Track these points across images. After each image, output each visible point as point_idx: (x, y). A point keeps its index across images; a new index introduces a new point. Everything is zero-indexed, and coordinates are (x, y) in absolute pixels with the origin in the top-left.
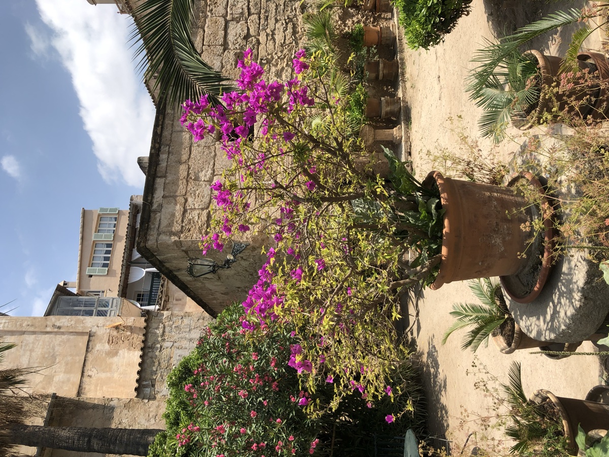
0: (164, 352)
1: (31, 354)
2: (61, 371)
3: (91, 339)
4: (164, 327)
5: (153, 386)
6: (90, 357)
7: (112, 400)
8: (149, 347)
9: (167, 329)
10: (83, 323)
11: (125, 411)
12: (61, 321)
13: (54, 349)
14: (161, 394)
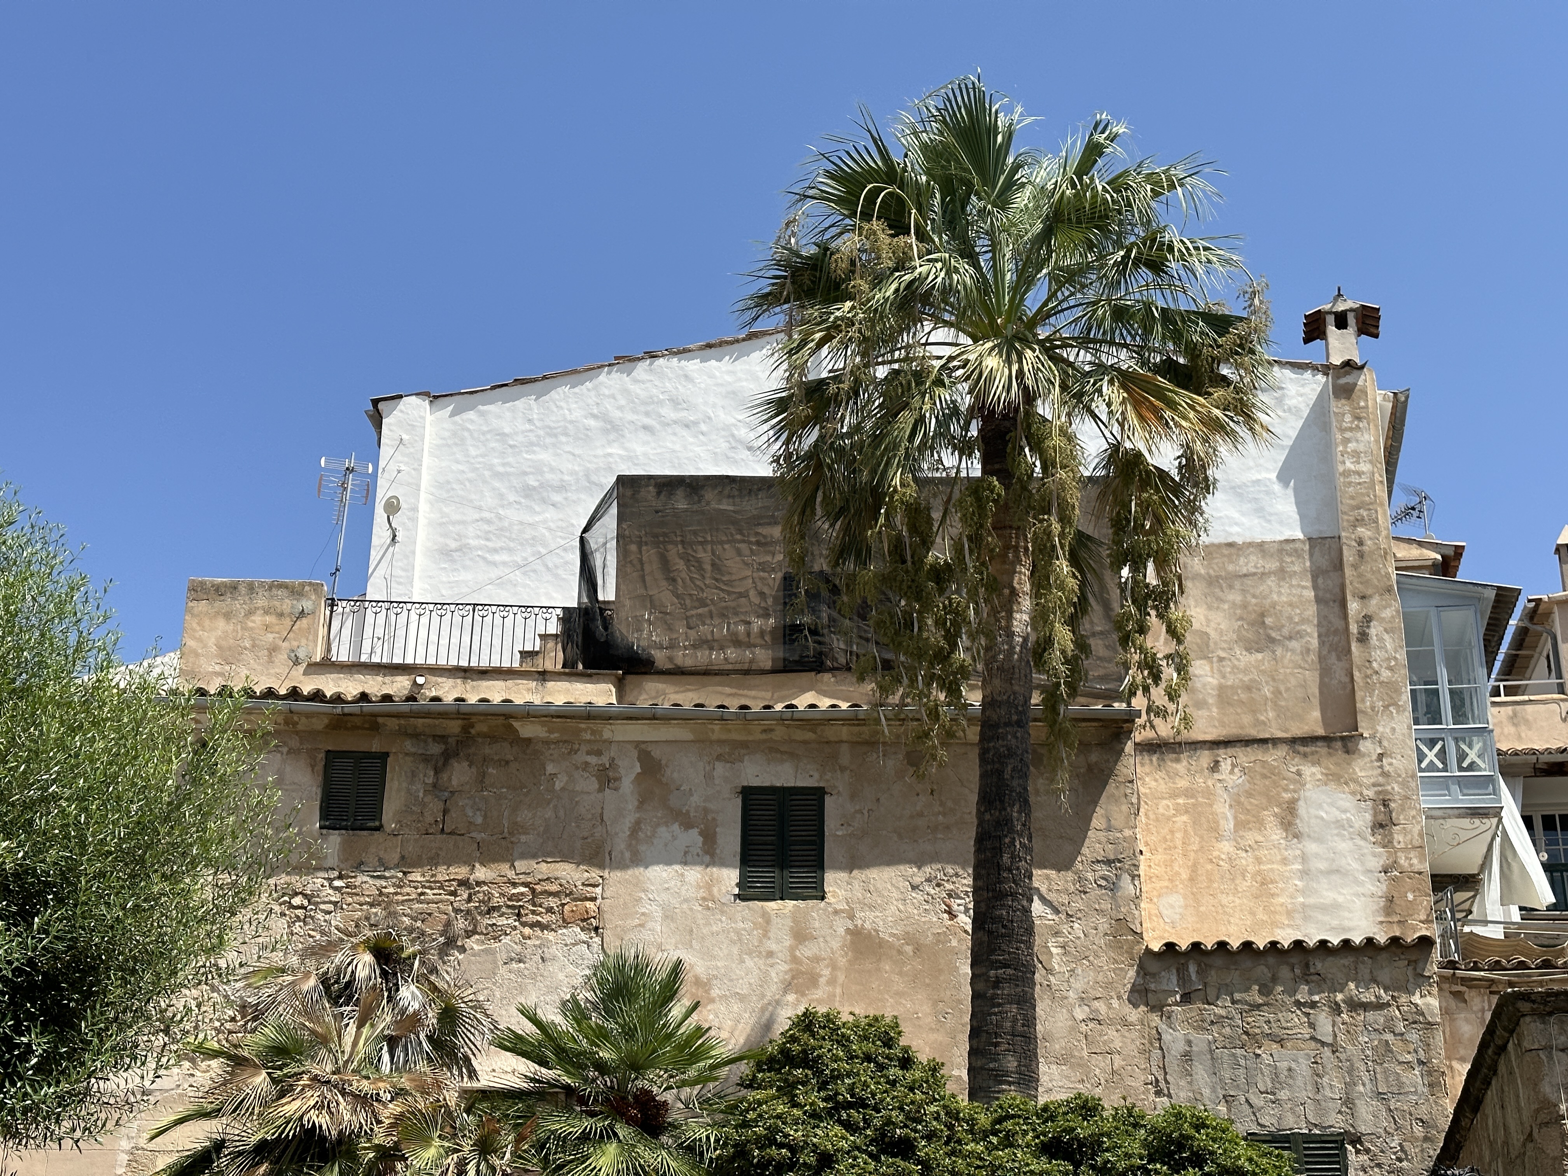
0: (1295, 1020)
1: (1269, 574)
2: (1224, 677)
3: (1334, 744)
4: (1379, 1006)
5: (1187, 999)
6: (1274, 756)
7: (1133, 877)
8: (1307, 966)
9: (1377, 1018)
10: (1386, 707)
11: (1104, 924)
12: (1386, 637)
13: (1290, 638)
14: (1163, 1027)
